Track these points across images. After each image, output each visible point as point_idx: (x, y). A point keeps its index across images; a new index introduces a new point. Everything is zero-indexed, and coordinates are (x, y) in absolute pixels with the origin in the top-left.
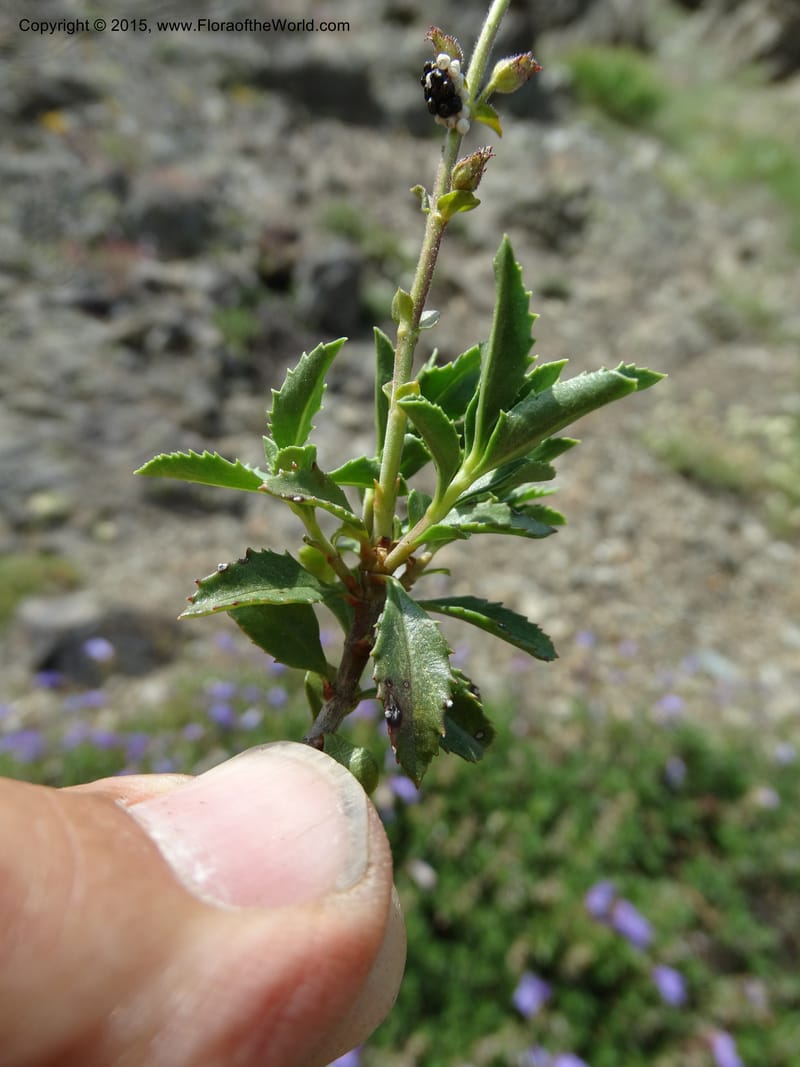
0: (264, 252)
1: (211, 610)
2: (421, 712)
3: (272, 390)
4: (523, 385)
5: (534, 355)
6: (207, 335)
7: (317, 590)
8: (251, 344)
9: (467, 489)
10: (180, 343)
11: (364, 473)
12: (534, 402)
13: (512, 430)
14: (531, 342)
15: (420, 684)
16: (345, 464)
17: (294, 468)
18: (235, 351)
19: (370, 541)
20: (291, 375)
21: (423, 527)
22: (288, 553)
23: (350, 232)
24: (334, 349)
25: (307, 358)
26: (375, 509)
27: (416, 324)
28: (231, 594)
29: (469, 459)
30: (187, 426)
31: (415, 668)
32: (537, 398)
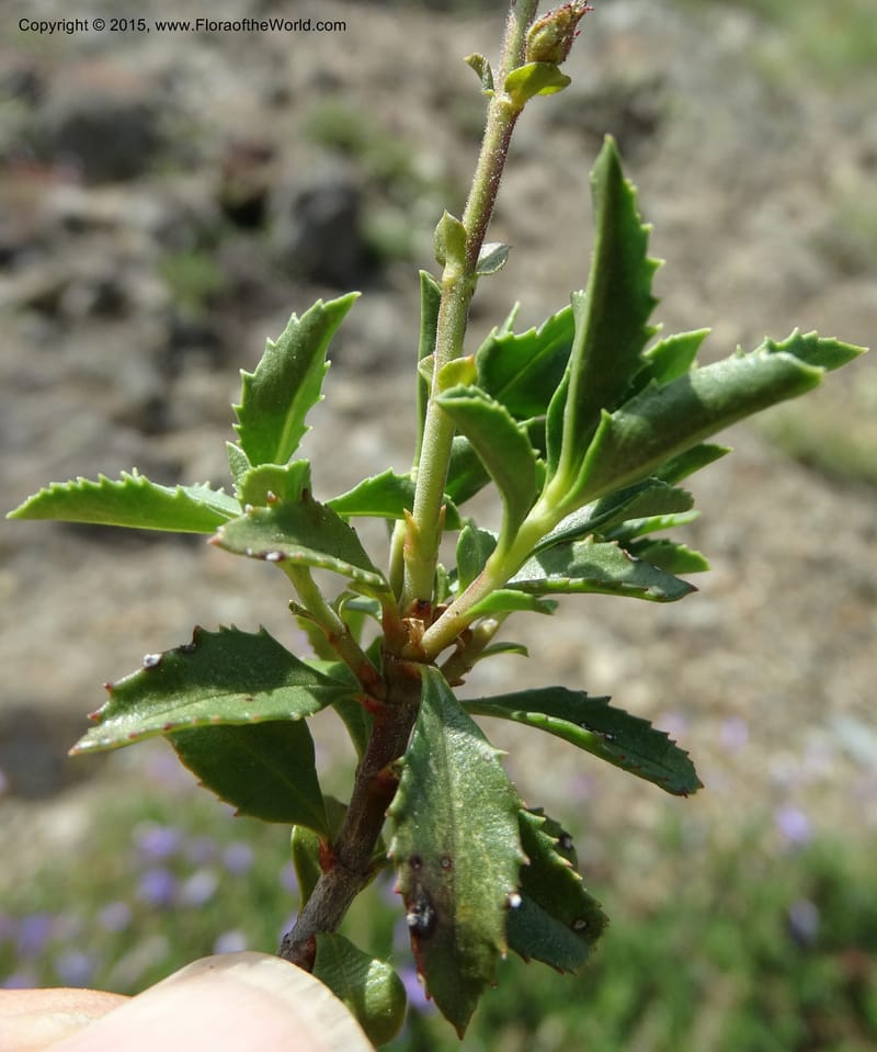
0: (229, 174)
1: (126, 737)
2: (469, 912)
3: (242, 371)
4: (639, 371)
5: (656, 323)
6: (149, 290)
7: (310, 691)
8: (211, 301)
9: (552, 529)
10: (111, 304)
11: (390, 496)
12: (655, 399)
13: (621, 442)
14: (651, 303)
15: (469, 861)
16: (359, 485)
17: (270, 501)
18: (189, 313)
19: (397, 607)
20: (271, 348)
21: (481, 590)
22: (264, 631)
23: (344, 144)
24: (339, 310)
25: (297, 322)
26: (406, 556)
27: (471, 266)
28: (164, 706)
29: (553, 485)
30: (122, 420)
31: (461, 833)
32: (661, 393)
